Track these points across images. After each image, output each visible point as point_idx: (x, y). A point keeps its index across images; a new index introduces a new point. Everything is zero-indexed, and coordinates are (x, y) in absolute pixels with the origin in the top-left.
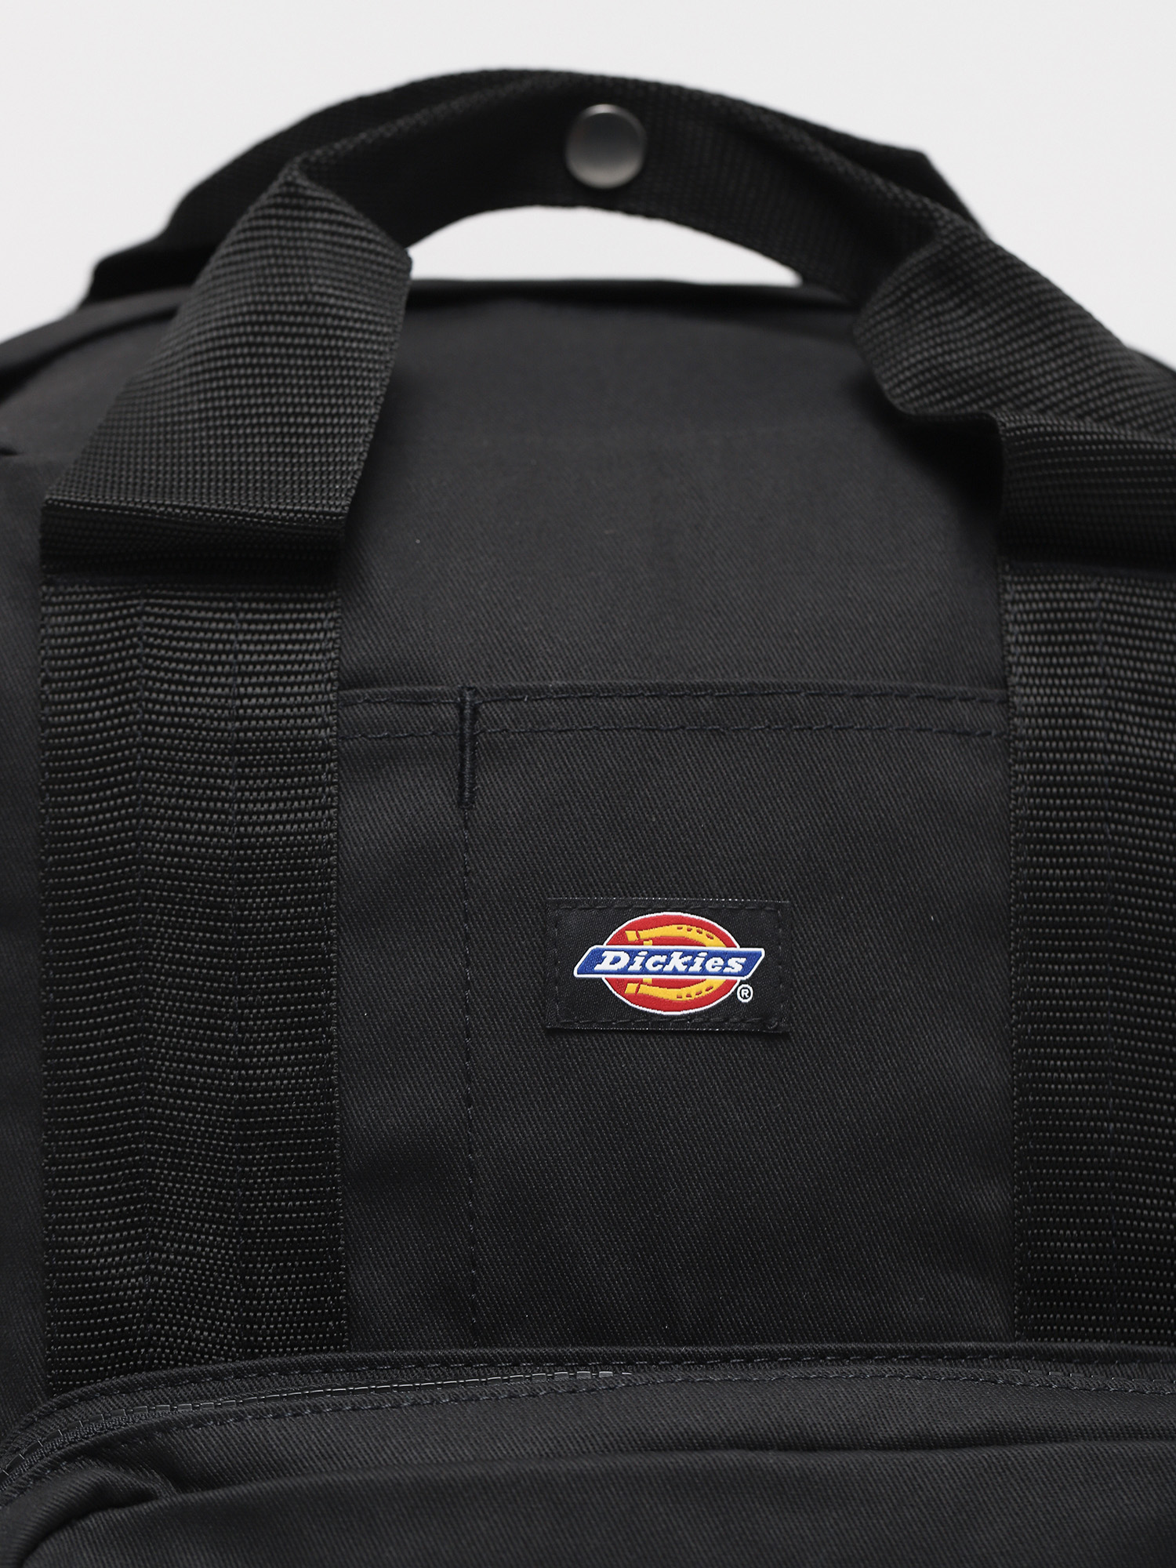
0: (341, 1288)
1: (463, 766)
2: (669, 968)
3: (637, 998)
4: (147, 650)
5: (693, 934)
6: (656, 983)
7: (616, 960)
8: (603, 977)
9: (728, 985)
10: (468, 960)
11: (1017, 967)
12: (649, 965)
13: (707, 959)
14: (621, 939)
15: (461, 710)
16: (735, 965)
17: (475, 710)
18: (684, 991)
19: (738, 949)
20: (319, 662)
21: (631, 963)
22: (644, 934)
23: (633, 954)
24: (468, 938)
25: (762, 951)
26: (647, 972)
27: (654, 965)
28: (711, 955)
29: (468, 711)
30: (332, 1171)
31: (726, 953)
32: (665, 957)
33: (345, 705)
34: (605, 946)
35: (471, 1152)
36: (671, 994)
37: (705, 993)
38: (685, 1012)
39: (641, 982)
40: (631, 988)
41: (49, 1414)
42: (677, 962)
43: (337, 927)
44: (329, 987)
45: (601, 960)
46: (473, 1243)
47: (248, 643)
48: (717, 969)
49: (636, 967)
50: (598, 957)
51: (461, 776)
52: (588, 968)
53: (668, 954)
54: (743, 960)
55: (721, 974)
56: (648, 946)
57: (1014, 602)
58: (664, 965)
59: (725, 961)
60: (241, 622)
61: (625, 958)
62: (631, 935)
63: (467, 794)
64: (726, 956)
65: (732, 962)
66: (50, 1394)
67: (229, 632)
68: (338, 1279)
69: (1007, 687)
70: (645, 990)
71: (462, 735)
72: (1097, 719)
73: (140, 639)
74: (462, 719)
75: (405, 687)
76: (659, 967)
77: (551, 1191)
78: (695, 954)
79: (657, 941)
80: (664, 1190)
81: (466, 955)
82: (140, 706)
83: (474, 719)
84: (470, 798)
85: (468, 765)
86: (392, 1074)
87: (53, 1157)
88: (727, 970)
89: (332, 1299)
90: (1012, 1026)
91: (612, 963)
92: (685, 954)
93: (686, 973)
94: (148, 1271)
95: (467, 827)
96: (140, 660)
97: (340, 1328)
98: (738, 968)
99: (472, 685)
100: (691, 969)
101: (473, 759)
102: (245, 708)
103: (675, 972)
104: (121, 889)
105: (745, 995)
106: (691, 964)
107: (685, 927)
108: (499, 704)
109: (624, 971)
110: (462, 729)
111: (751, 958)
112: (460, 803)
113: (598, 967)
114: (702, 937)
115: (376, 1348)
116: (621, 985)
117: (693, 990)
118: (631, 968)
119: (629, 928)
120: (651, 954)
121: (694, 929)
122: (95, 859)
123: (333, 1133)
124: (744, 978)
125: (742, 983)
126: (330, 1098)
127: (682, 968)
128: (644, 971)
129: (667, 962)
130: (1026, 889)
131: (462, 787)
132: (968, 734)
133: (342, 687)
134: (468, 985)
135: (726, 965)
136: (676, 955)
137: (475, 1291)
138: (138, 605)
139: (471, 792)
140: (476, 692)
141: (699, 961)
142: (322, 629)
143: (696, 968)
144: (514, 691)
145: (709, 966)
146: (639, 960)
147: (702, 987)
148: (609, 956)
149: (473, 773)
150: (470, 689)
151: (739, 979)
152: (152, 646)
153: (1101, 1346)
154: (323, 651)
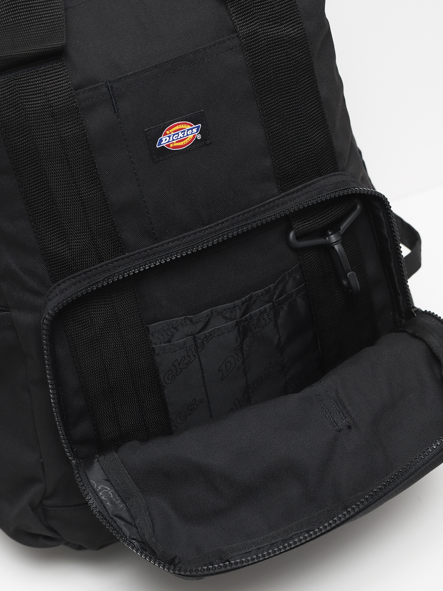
0: (120, 239)
1: (113, 102)
2: (179, 137)
3: (173, 147)
4: (21, 95)
5: (183, 126)
6: (177, 142)
7: (166, 140)
8: (164, 145)
9: (194, 136)
10: (129, 151)
11: (259, 104)
12: (174, 138)
13: (187, 131)
14: (166, 134)
15: (108, 88)
16: (195, 130)
17: (112, 87)
18: (184, 142)
19: (194, 126)
20: (67, 85)
21: (170, 139)
22: (171, 131)
23: (169, 137)
24: (127, 146)
25: (200, 125)
26: (174, 140)
27: (175, 138)
28: (188, 130)
29: (110, 88)
30: (110, 213)
31: (191, 128)
32: (177, 135)
33: (77, 95)
34: (162, 137)
35: (143, 198)
36: (181, 144)
37: (189, 140)
38: (186, 147)
39: (173, 143)
40: (171, 145)
41: (55, 288)
42: (181, 135)
43: (94, 154)
44: (96, 169)
45: (162, 141)
46: (150, 219)
47: (47, 85)
48: (191, 133)
49: (171, 140)
50: (161, 140)
51: (113, 105)
52: (160, 144)
53: (178, 133)
54: (196, 129)
55: (192, 134)
56: (173, 133)
57: (231, 8)
58: (178, 137)
59: (192, 130)
60: (42, 79)
61: (168, 138)
62: (168, 132)
63: (116, 110)
64: (192, 129)
65: (194, 130)
66: (54, 283)
67: (40, 83)
68: (119, 237)
69: (237, 32)
70: (175, 145)
71: (110, 94)
72: (260, 32)
73: (18, 92)
74: (109, 91)
75: (92, 86)
76: (177, 138)
77: (166, 201)
78: (184, 131)
79: (174, 132)
80: (192, 191)
81: (128, 150)
82: (24, 110)
83: (112, 89)
84: (118, 110)
85: (114, 102)
86: (118, 185)
87: (36, 227)
88: (193, 132)
89: (119, 242)
90: (262, 119)
91: (165, 141)
92: (182, 132)
93: (184, 137)
94: (70, 249)
95: (119, 118)
96: (20, 98)
97: (123, 248)
98: (196, 131)
99: (108, 80)
100: (184, 135)
101: (115, 100)
102: (52, 104)
103: (181, 137)
104: (34, 159)
105: (199, 137)
106: (184, 134)
107: (180, 125)
108: (117, 83)
109: (169, 142)
110: (110, 93)
111: (198, 127)
112: (115, 112)
113: (162, 143)
114: (185, 126)
115: (133, 251)
116: (169, 146)
117: (186, 140)
118: (170, 140)
119: (166, 131)
120: (174, 135)
121: (182, 125)
122: (25, 153)
123: (108, 204)
124: (198, 133)
125: (197, 134)
126: (105, 195)
127: (182, 136)
128: (173, 140)
129: (178, 136)
130: (257, 83)
131: (114, 108)
132: (232, 49)
133: (75, 90)
134: (131, 158)
135: (192, 131)
136: (180, 133)
137: (153, 230)
138: (14, 83)
139: (117, 109)
140: (110, 82)
141: (186, 133)
142: (65, 76)
143: (186, 135)
144: (120, 79)
145: (188, 133)
146: (171, 138)
147: (188, 139)
148: (164, 139)
149: (116, 103)
150: (108, 81)
151: (196, 134)
152: (21, 93)
153: (300, 187)
154: (67, 82)
